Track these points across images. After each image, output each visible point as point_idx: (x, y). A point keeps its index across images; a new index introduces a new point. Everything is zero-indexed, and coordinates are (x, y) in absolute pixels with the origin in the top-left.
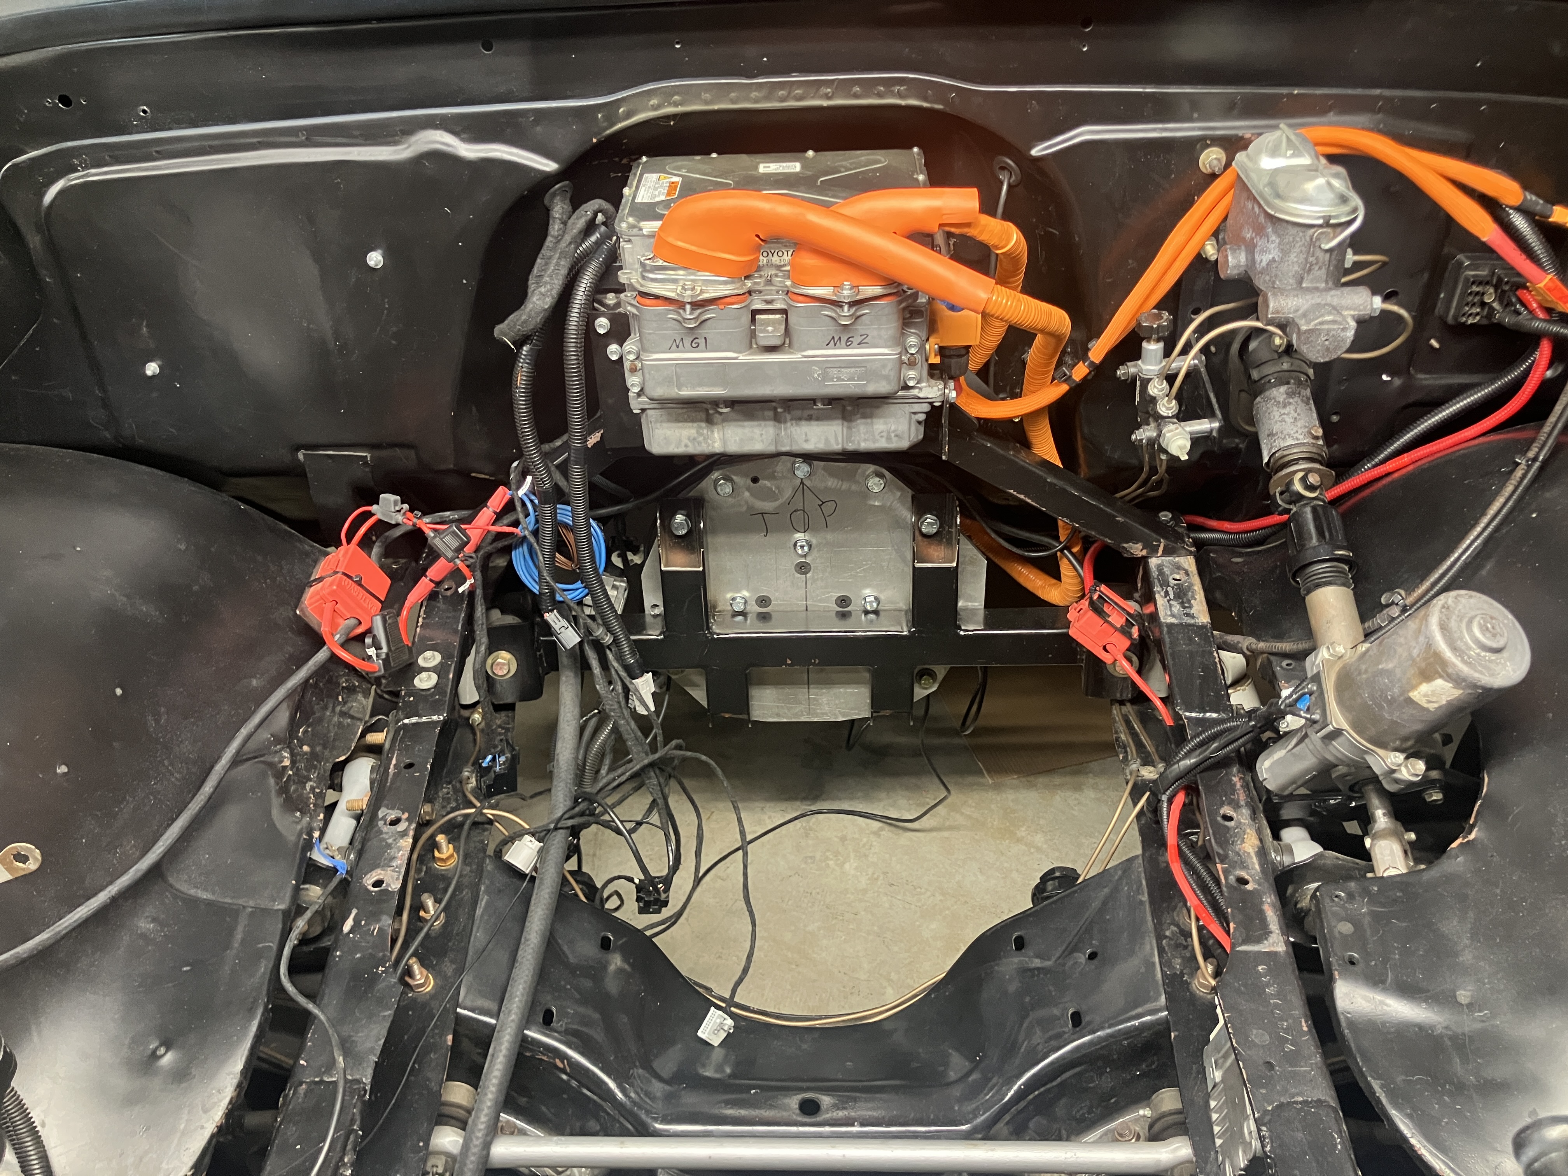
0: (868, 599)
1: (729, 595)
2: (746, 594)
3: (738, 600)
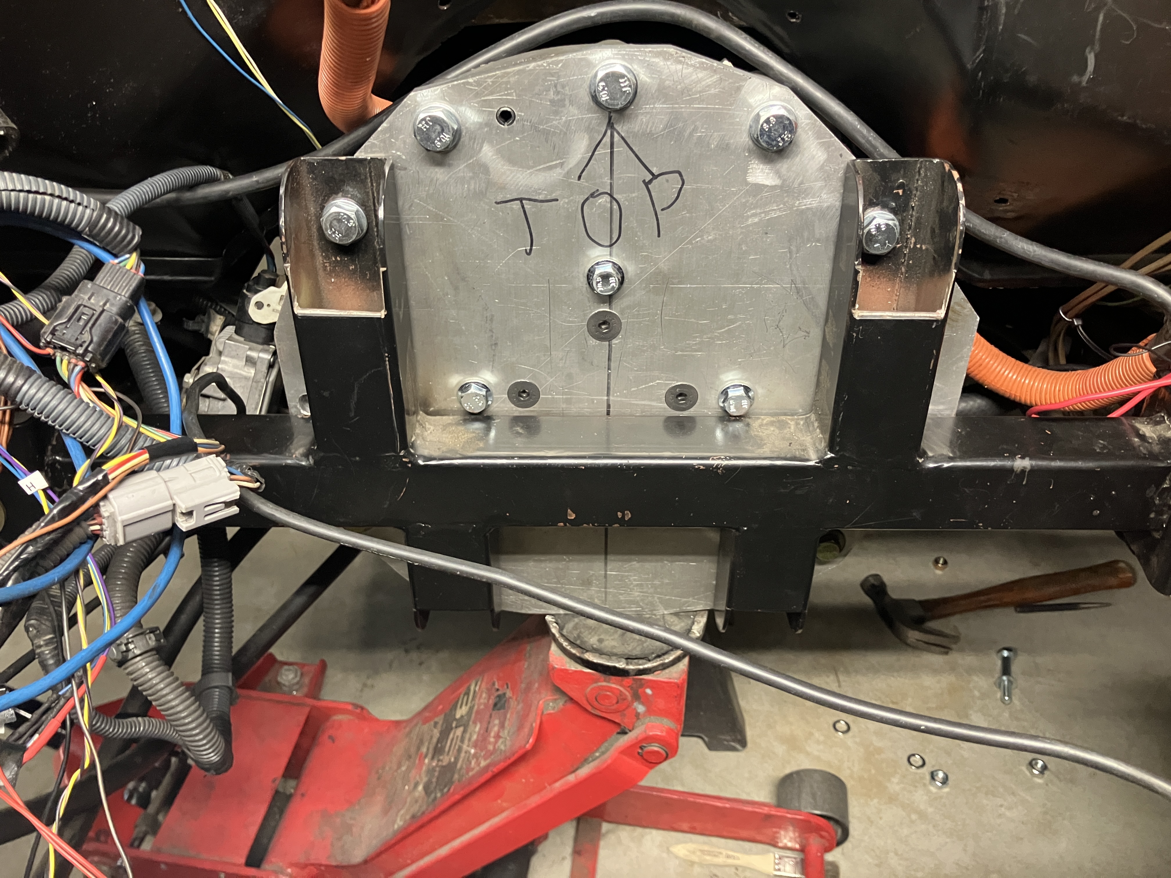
0: (731, 393)
1: (455, 380)
2: (488, 377)
3: (473, 389)
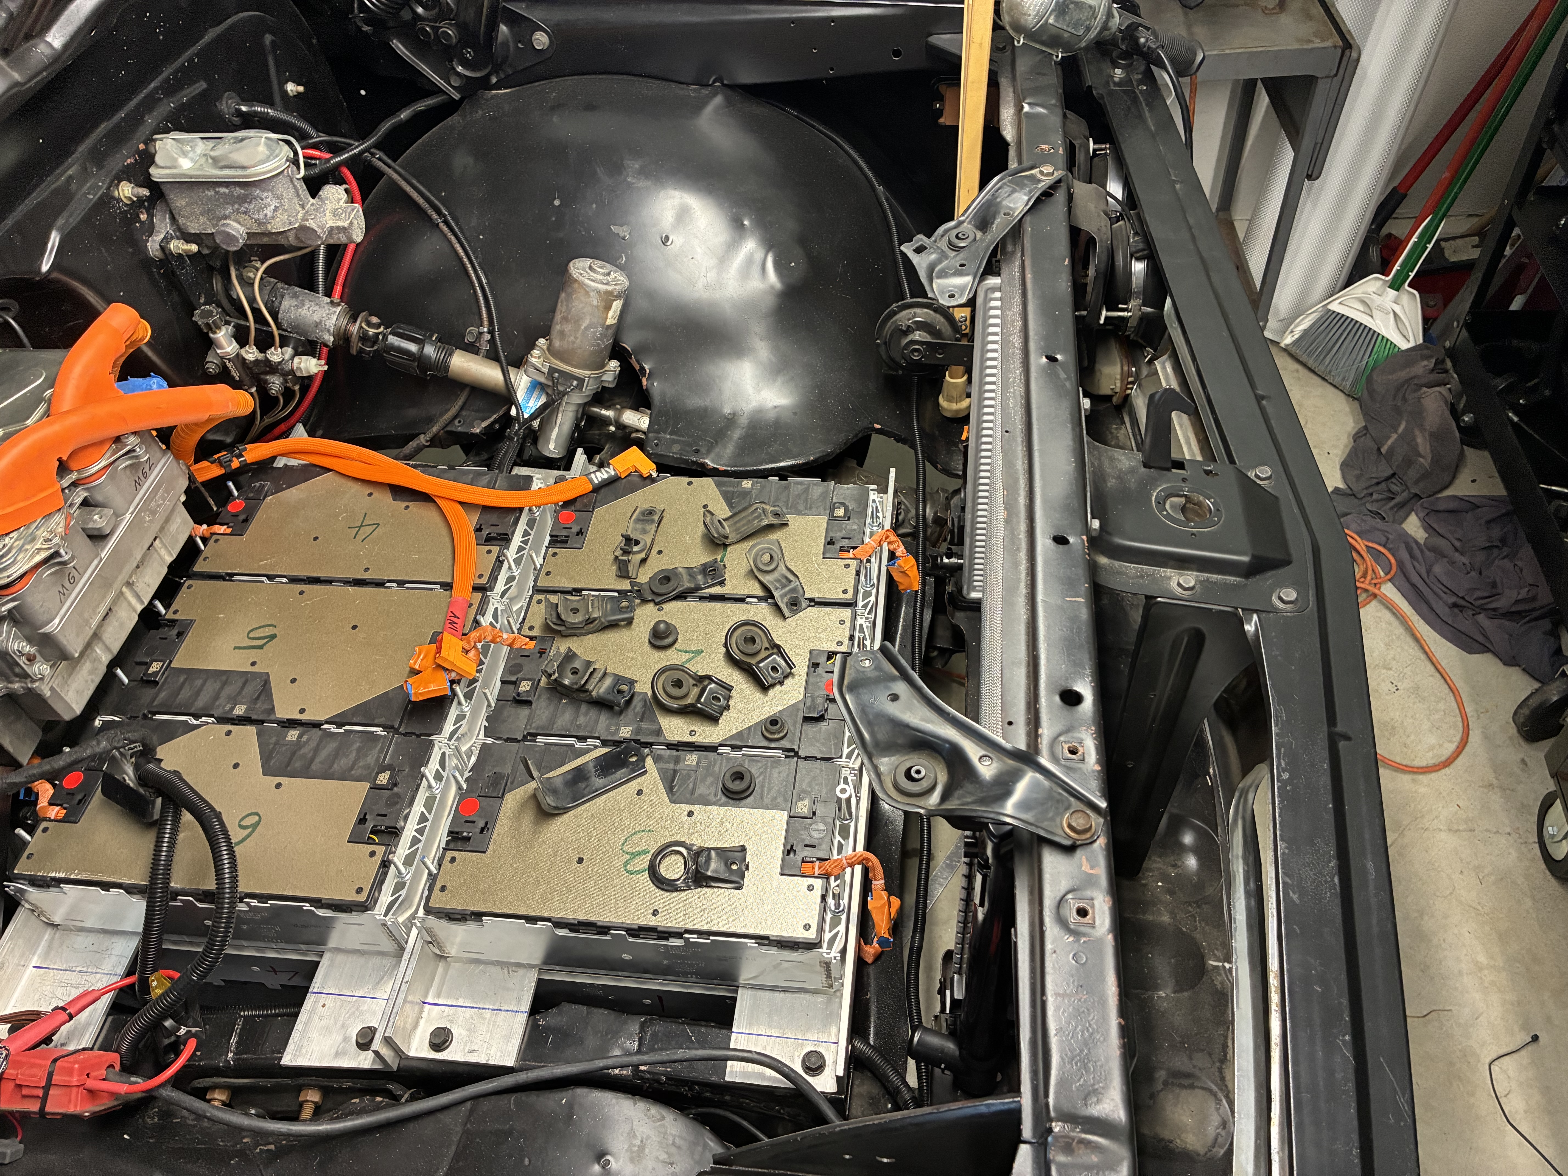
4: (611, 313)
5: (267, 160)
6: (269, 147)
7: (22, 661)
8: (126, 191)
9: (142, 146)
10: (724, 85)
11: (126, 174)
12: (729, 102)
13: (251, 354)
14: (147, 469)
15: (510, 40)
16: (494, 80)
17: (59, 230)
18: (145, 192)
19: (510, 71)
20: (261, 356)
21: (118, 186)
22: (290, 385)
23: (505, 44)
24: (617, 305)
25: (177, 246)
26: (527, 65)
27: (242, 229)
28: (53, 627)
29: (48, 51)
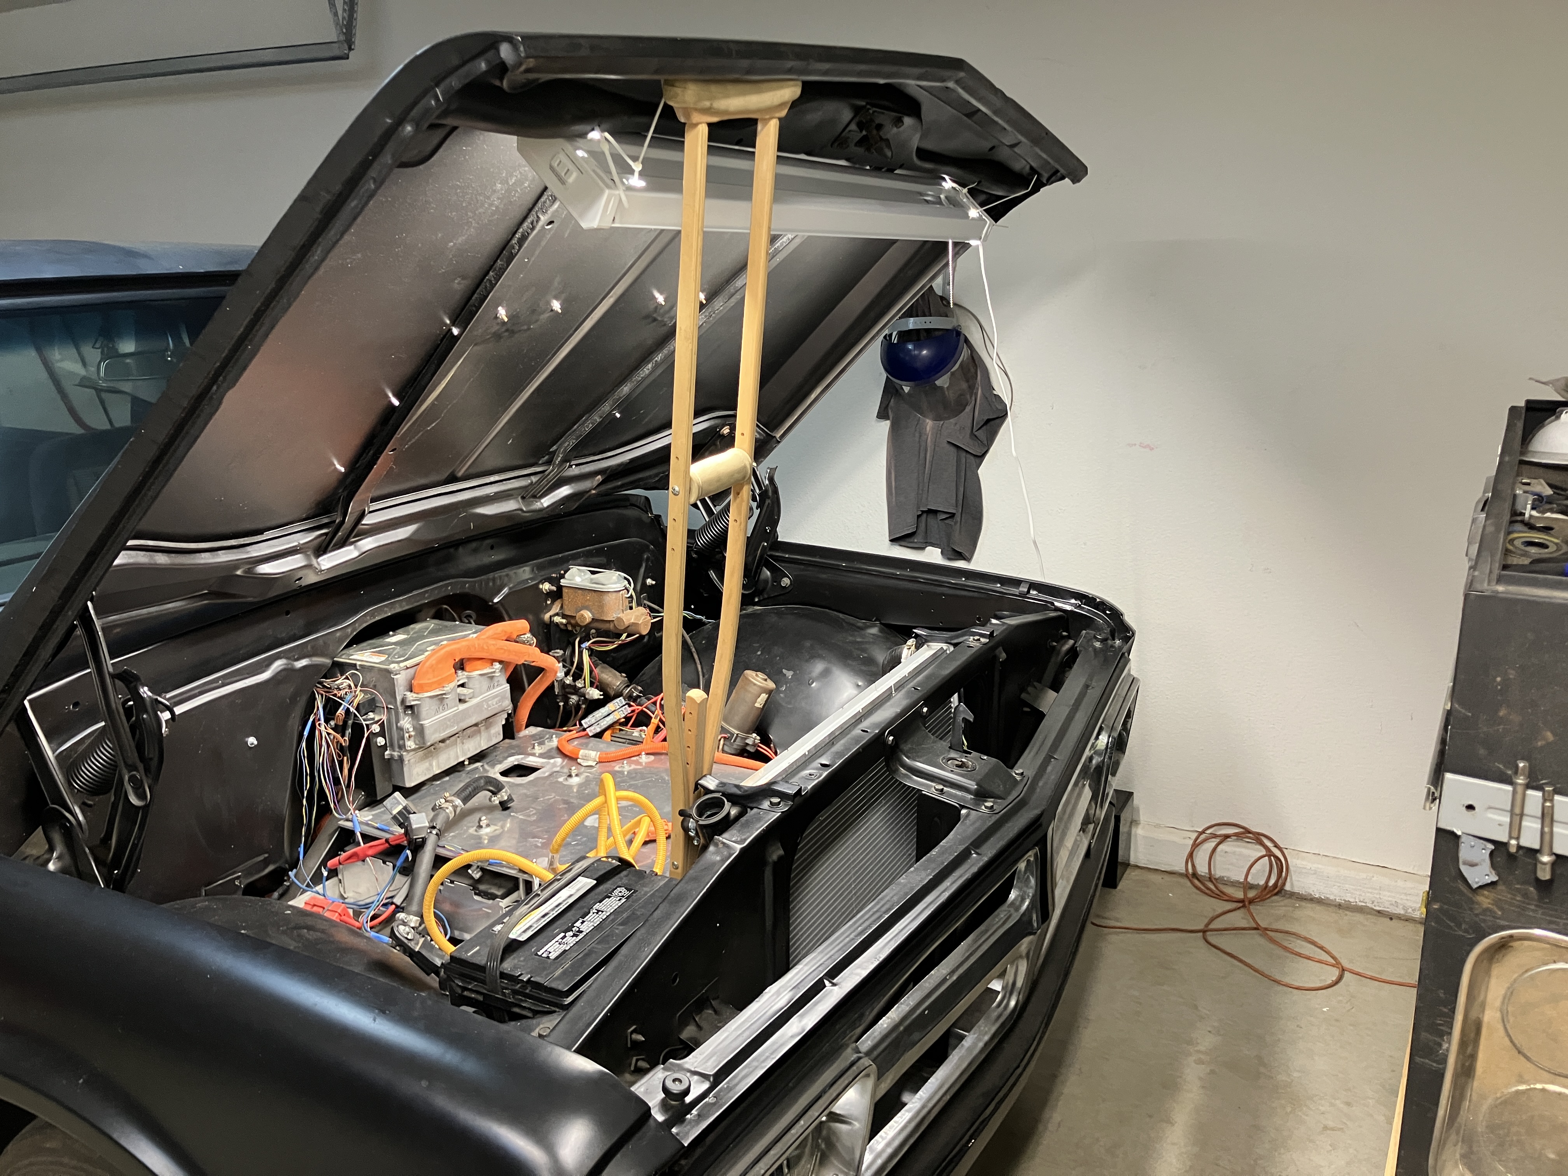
4: (759, 700)
5: (615, 583)
6: (618, 578)
7: (407, 735)
8: (546, 587)
9: (562, 572)
10: (881, 623)
11: (551, 581)
12: (881, 631)
13: (569, 680)
14: (496, 684)
15: (770, 580)
16: (756, 600)
17: (510, 589)
18: (554, 588)
19: (766, 596)
20: (573, 684)
21: (543, 584)
22: (580, 703)
23: (766, 581)
24: (764, 696)
25: (557, 619)
26: (776, 594)
27: (591, 615)
28: (426, 723)
29: (541, 506)
